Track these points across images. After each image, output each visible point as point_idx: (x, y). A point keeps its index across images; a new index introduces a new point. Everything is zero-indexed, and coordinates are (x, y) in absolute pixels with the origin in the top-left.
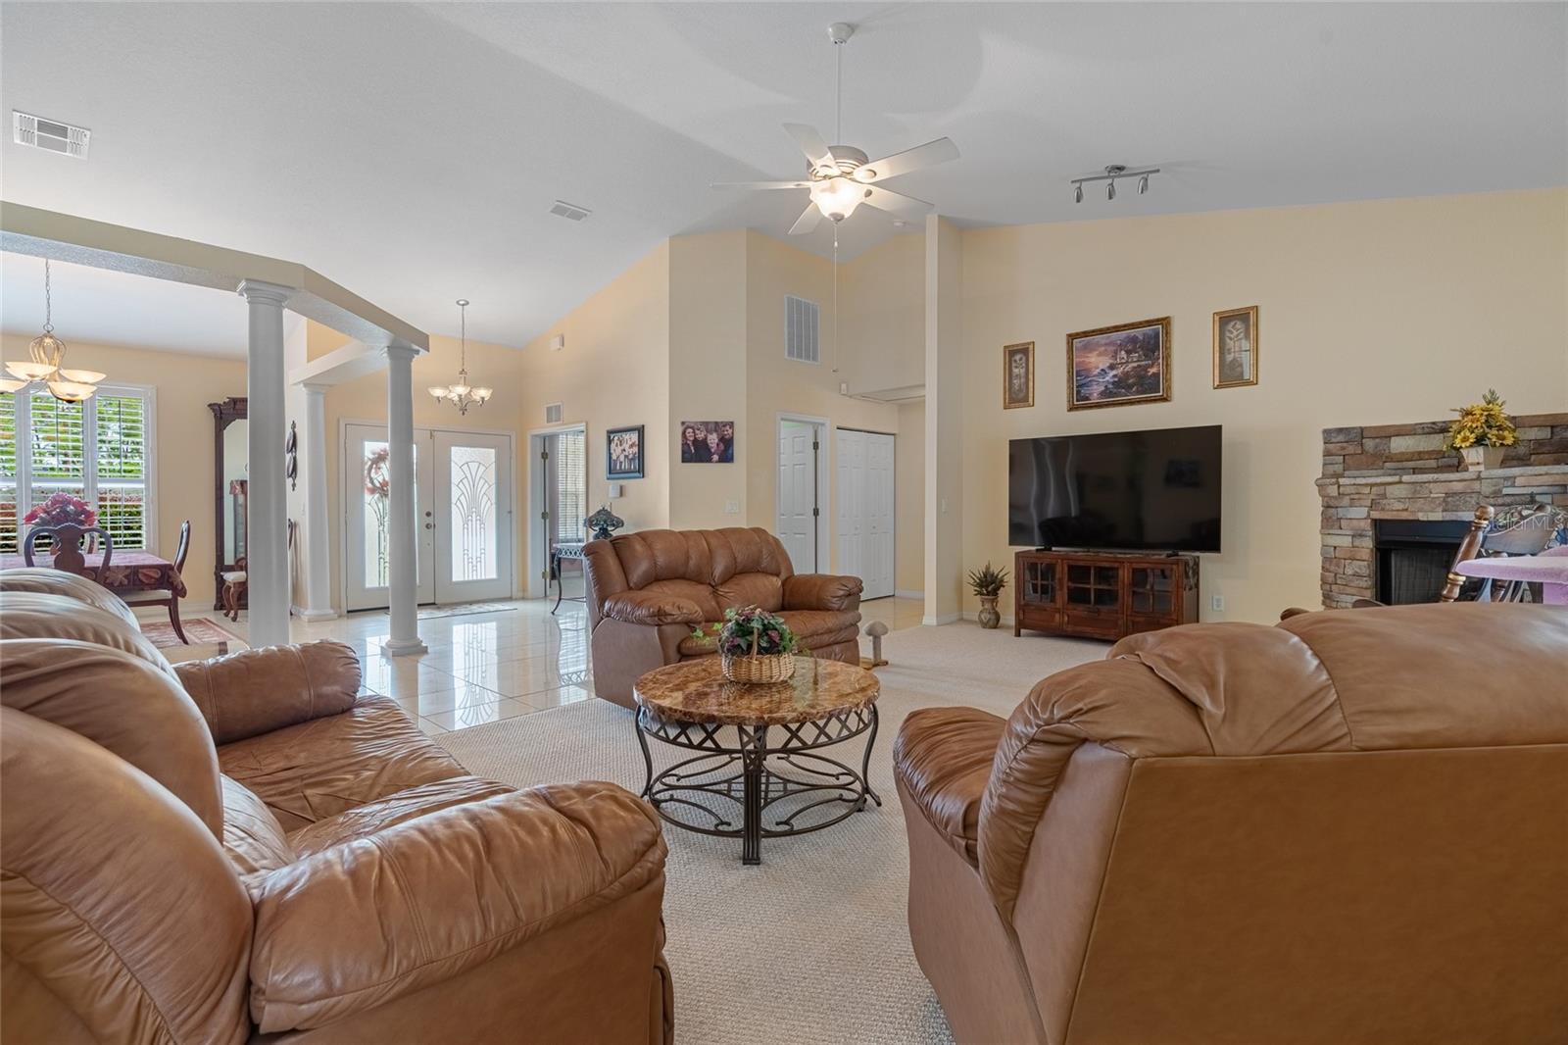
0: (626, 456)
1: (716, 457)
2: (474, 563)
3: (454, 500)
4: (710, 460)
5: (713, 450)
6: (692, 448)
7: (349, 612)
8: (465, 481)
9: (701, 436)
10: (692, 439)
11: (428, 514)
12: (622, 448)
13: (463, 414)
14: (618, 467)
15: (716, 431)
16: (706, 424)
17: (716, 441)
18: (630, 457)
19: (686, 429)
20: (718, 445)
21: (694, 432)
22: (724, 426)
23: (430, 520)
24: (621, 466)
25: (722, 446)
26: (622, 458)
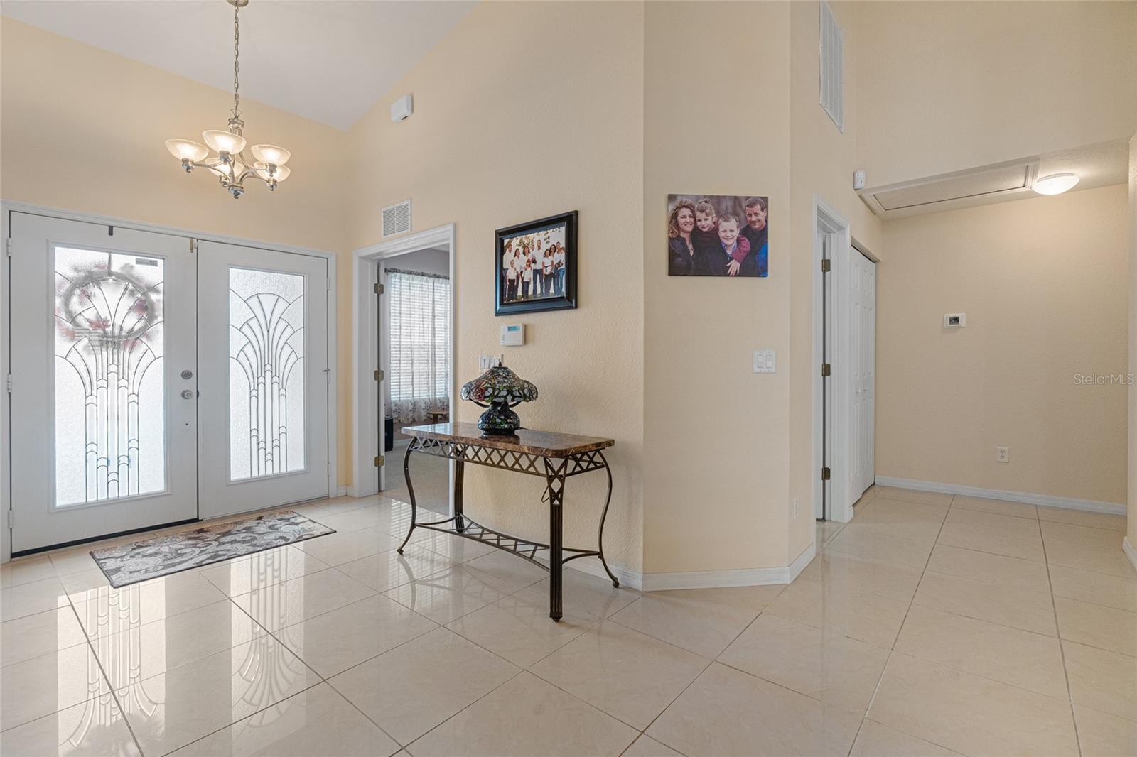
0: (536, 272)
1: (735, 266)
2: (269, 450)
3: (233, 353)
4: (723, 272)
5: (729, 252)
6: (690, 247)
7: (14, 555)
8: (253, 323)
9: (706, 223)
10: (689, 228)
11: (187, 375)
12: (530, 257)
13: (236, 195)
14: (520, 293)
15: (736, 214)
16: (717, 200)
17: (736, 233)
18: (548, 271)
19: (678, 208)
20: (739, 241)
21: (694, 216)
22: (751, 205)
23: (190, 385)
24: (525, 291)
25: (746, 244)
26: (528, 275)
